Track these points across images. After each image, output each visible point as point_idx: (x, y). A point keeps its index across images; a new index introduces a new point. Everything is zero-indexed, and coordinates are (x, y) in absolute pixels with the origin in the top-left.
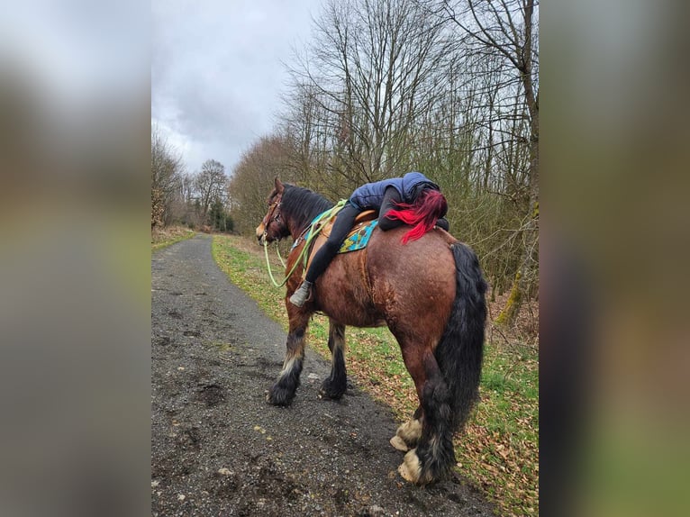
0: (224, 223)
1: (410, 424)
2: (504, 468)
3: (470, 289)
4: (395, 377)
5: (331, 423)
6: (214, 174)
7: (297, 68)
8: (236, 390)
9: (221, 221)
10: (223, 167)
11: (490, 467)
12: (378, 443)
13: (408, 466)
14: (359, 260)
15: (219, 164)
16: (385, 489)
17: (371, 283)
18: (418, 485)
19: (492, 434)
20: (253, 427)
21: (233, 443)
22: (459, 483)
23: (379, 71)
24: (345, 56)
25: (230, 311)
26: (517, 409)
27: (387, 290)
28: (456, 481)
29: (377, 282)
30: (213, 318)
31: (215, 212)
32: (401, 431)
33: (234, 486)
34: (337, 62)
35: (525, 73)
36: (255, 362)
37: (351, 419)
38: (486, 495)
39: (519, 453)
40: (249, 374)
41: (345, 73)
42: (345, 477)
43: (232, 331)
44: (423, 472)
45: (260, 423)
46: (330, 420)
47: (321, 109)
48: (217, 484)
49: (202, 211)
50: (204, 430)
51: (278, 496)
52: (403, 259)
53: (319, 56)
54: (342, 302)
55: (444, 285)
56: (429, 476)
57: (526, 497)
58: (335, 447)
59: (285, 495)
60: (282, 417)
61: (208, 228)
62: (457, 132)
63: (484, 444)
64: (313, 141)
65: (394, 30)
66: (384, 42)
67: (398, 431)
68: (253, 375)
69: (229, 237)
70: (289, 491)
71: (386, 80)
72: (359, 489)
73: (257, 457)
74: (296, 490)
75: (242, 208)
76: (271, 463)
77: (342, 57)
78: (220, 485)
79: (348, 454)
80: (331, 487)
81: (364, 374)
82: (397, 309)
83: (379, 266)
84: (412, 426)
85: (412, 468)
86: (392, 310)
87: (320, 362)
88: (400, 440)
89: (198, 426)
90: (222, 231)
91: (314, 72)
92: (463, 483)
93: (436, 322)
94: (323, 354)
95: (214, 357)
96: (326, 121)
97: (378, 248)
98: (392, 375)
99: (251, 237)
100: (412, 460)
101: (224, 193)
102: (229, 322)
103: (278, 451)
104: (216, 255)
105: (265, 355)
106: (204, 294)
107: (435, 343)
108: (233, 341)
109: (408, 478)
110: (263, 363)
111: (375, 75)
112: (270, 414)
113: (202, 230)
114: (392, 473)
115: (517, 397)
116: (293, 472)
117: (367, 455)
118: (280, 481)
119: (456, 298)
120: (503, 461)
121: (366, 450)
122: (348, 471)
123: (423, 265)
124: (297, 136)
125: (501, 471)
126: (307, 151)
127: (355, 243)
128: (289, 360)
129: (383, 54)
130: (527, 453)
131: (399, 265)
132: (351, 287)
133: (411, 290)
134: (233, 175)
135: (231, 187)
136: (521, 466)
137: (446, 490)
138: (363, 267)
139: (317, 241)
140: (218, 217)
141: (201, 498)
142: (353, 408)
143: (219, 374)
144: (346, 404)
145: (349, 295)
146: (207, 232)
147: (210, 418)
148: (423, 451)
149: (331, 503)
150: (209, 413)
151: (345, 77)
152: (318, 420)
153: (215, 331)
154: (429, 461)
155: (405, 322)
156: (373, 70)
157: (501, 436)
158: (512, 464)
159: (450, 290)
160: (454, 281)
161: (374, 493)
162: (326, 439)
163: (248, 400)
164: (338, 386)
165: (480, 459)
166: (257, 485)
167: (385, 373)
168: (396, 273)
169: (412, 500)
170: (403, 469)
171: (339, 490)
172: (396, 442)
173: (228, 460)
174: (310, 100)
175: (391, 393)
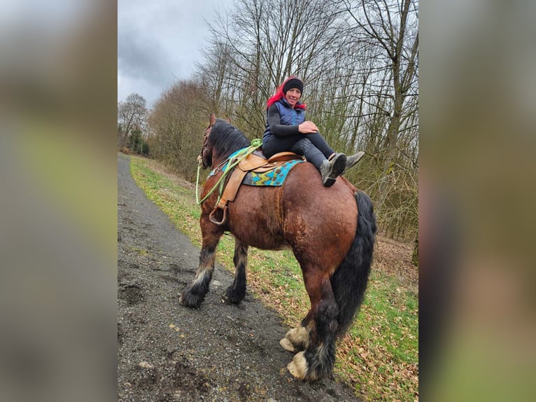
0: (141, 147)
1: (298, 330)
2: (365, 368)
3: (368, 230)
4: (280, 288)
5: (234, 325)
6: (136, 106)
7: (218, 29)
8: (153, 291)
9: (138, 146)
10: (144, 101)
11: (355, 367)
12: (271, 343)
13: (297, 366)
14: (275, 194)
15: (141, 99)
16: (278, 384)
17: (284, 215)
18: (304, 381)
19: (355, 339)
20: (168, 325)
21: (151, 339)
22: (334, 380)
23: (284, 43)
24: (258, 26)
25: (146, 222)
26: (370, 319)
27: (299, 222)
28: (332, 379)
29: (290, 214)
30: (132, 226)
31: (134, 138)
32: (290, 335)
33: (153, 379)
34: (251, 29)
35: (396, 63)
36: (169, 267)
37: (248, 322)
38: (354, 391)
39: (375, 355)
40: (164, 277)
41: (257, 40)
42: (246, 372)
43: (149, 239)
44: (309, 372)
45: (174, 322)
46: (232, 322)
47: (233, 65)
48: (138, 376)
49: (124, 135)
50: (127, 326)
51: (192, 388)
52: (317, 200)
53: (237, 23)
54: (254, 228)
55: (348, 226)
56: (314, 375)
57: (383, 393)
58: (237, 346)
59: (198, 388)
60: (193, 317)
61: (127, 150)
62: (336, 100)
63: (350, 347)
64: (224, 91)
65: (300, 12)
66: (290, 20)
67: (287, 334)
68: (167, 279)
69: (144, 159)
70: (201, 385)
71: (288, 51)
72: (258, 384)
73: (173, 353)
74: (207, 384)
75: (158, 137)
76: (185, 359)
77: (256, 26)
78: (141, 377)
79: (247, 352)
80: (235, 382)
81: (256, 283)
82: (307, 241)
83: (293, 202)
84: (300, 332)
85: (300, 367)
86: (302, 240)
87: (221, 271)
88: (289, 342)
89: (121, 322)
90: (139, 153)
91: (232, 35)
92: (337, 380)
93: (337, 255)
94: (224, 264)
95: (134, 261)
96: (236, 76)
97: (295, 186)
98: (277, 286)
99: (163, 162)
100: (300, 361)
101: (143, 123)
102: (146, 231)
103: (191, 348)
104: (133, 173)
105: (176, 261)
106: (124, 205)
107: (333, 271)
108: (150, 248)
109: (296, 374)
110: (175, 269)
111: (280, 46)
112: (183, 314)
113: (121, 151)
114: (283, 370)
115: (370, 310)
116: (204, 367)
117: (263, 354)
118: (193, 374)
119: (356, 237)
120: (364, 362)
121: (262, 350)
122: (248, 368)
123: (333, 207)
124: (211, 84)
125: (364, 370)
126: (218, 98)
127: (270, 179)
128: (201, 271)
129: (288, 31)
130: (381, 355)
131: (313, 205)
132: (265, 216)
133: (321, 226)
134: (153, 109)
135: (150, 118)
136: (377, 366)
137: (324, 385)
138: (278, 200)
139: (234, 174)
140: (137, 142)
141: (124, 389)
142: (249, 312)
143: (139, 277)
144: (243, 308)
145: (261, 222)
146: (126, 153)
147: (131, 314)
148: (311, 355)
149: (236, 395)
150: (130, 310)
151: (256, 43)
152: (223, 321)
153: (134, 238)
154: (316, 363)
155: (312, 252)
156: (279, 41)
157: (361, 341)
158: (371, 365)
159: (352, 230)
160: (356, 223)
161: (269, 388)
162: (230, 339)
163: (164, 301)
164: (238, 293)
165: (348, 360)
166: (174, 379)
167: (272, 284)
168: (309, 210)
169: (299, 394)
170: (292, 367)
171: (242, 384)
172: (284, 343)
173: (148, 354)
174: (224, 56)
175: (278, 301)
